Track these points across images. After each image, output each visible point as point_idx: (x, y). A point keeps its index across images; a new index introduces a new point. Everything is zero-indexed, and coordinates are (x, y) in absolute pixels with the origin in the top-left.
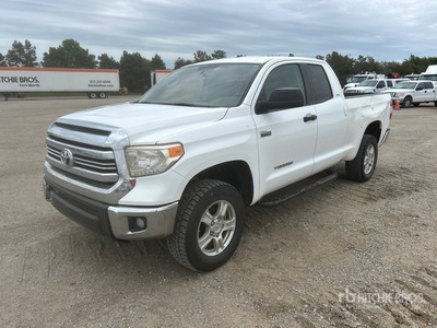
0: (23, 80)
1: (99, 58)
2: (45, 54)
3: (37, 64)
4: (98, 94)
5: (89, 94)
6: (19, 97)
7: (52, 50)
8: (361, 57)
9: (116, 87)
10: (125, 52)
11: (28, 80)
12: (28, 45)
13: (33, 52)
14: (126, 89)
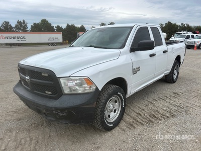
0: (18, 38)
1: (56, 27)
2: (32, 26)
3: (28, 31)
4: (53, 44)
5: (48, 44)
6: (19, 46)
7: (35, 24)
8: (182, 24)
9: (61, 40)
10: (68, 24)
11: (20, 38)
12: (24, 22)
13: (26, 25)
14: (67, 41)
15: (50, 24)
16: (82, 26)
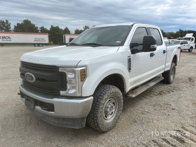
0: (3, 38)
1: (40, 28)
2: (15, 26)
3: (11, 31)
4: (39, 45)
5: (34, 45)
7: (18, 24)
9: (47, 41)
10: (52, 26)
11: (6, 38)
12: (7, 22)
13: (9, 25)
14: (52, 42)
15: (34, 25)
16: (66, 28)
